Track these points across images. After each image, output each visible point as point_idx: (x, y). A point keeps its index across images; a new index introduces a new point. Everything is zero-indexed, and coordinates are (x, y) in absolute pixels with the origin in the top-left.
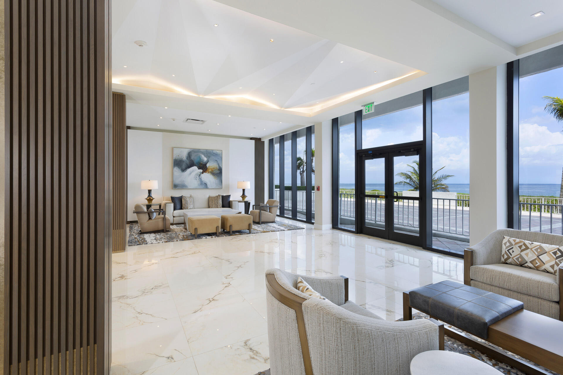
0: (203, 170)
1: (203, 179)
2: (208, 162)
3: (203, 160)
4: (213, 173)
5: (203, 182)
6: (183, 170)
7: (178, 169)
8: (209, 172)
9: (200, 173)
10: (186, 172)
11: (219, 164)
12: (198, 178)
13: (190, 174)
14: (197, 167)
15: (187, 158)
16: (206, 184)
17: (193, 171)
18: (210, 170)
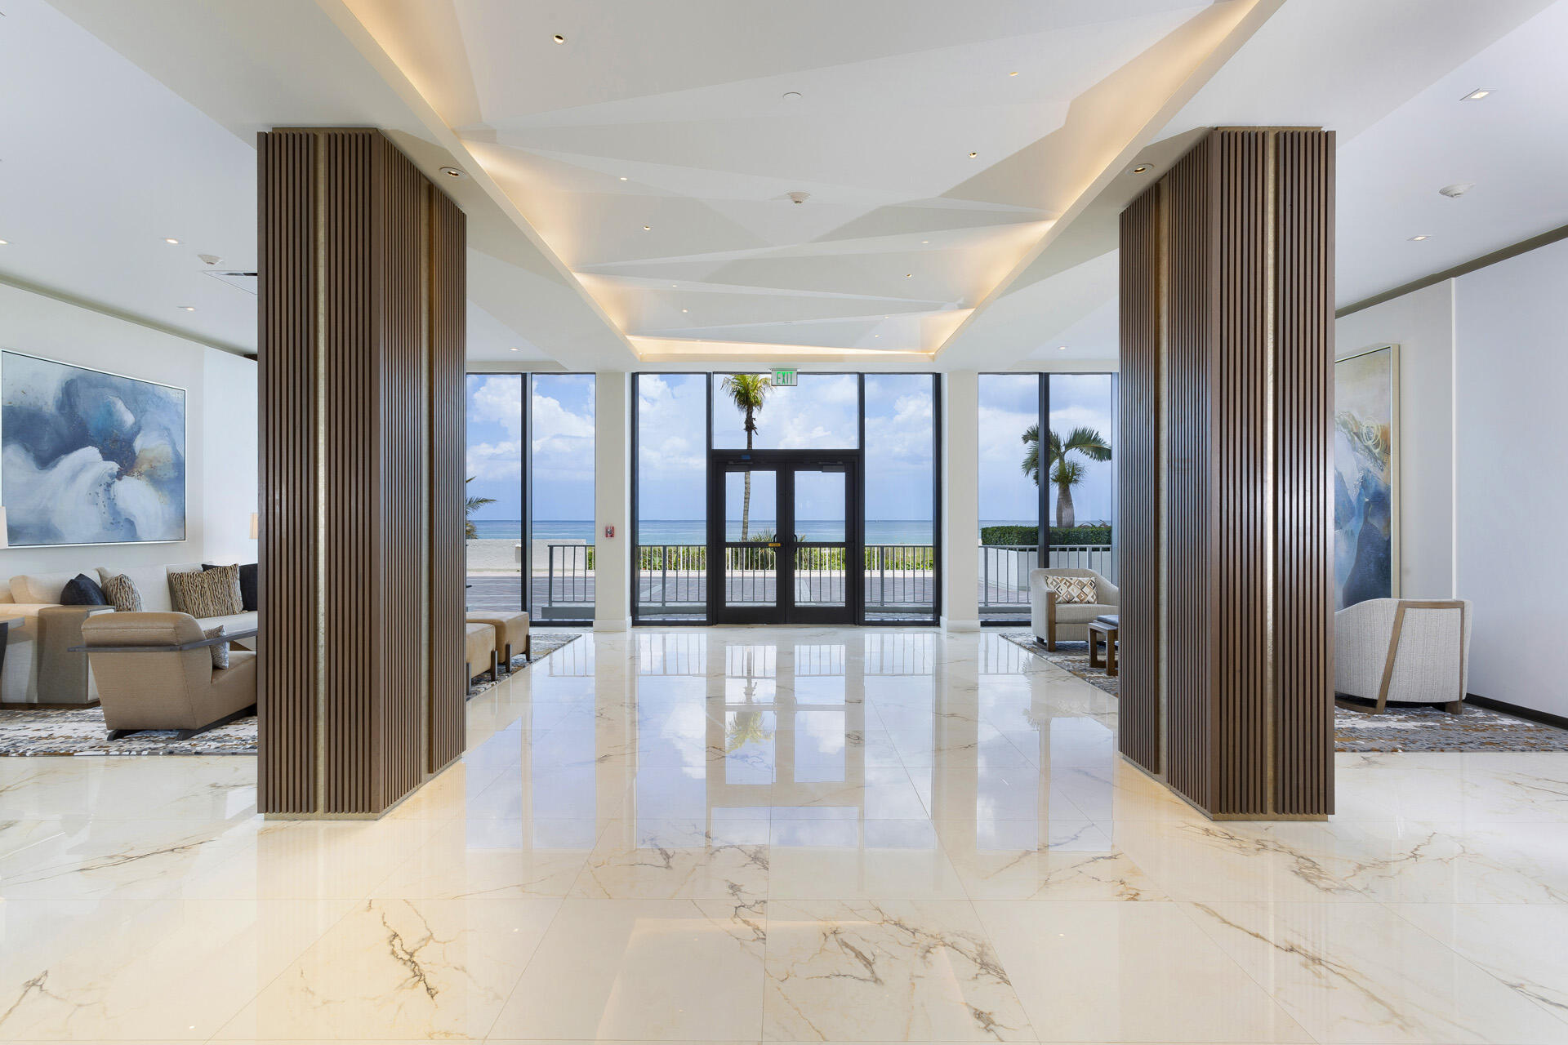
0: (121, 464)
1: (121, 504)
2: (137, 429)
3: (121, 423)
4: (155, 480)
5: (123, 513)
6: (46, 461)
7: (22, 452)
8: (141, 474)
9: (112, 476)
10: (56, 470)
11: (174, 445)
12: (102, 498)
13: (74, 477)
14: (100, 452)
15: (61, 406)
16: (130, 523)
17: (83, 467)
18: (145, 467)
